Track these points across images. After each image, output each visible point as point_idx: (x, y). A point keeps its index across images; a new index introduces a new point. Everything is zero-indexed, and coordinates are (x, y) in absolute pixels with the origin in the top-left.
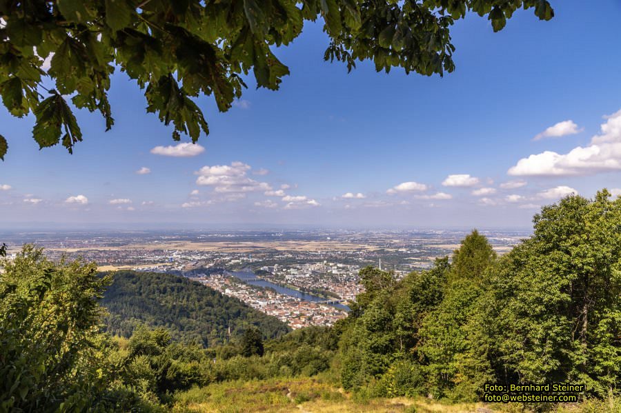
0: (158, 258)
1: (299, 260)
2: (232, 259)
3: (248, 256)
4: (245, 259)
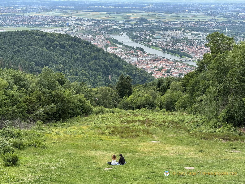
0: (58, 23)
1: (163, 28)
2: (112, 26)
3: (124, 24)
4: (122, 25)
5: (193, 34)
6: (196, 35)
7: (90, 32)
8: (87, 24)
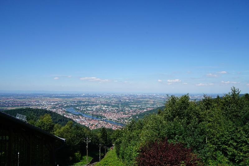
1: (91, 104)
2: (65, 104)
3: (71, 103)
5: (105, 107)
6: (107, 107)
7: (54, 108)
8: (52, 104)
